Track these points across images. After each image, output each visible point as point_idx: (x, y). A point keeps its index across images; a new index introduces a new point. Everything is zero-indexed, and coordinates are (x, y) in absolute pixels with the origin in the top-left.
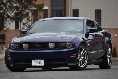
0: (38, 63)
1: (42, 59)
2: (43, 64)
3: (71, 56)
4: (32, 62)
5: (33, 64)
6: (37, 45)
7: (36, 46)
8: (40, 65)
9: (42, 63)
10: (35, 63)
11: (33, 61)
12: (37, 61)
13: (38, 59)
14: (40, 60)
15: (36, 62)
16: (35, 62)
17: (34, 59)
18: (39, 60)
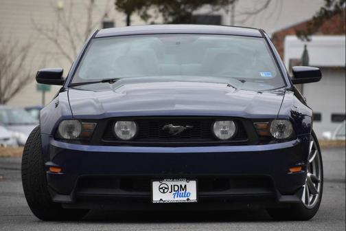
0: (173, 192)
1: (189, 179)
2: (193, 197)
3: (292, 170)
4: (150, 190)
5: (157, 196)
6: (171, 126)
7: (168, 129)
8: (184, 199)
9: (191, 191)
10: (164, 192)
11: (156, 185)
12: (170, 183)
13: (173, 178)
14: (183, 183)
15: (168, 188)
16: (163, 190)
17: (160, 179)
18: (179, 183)
